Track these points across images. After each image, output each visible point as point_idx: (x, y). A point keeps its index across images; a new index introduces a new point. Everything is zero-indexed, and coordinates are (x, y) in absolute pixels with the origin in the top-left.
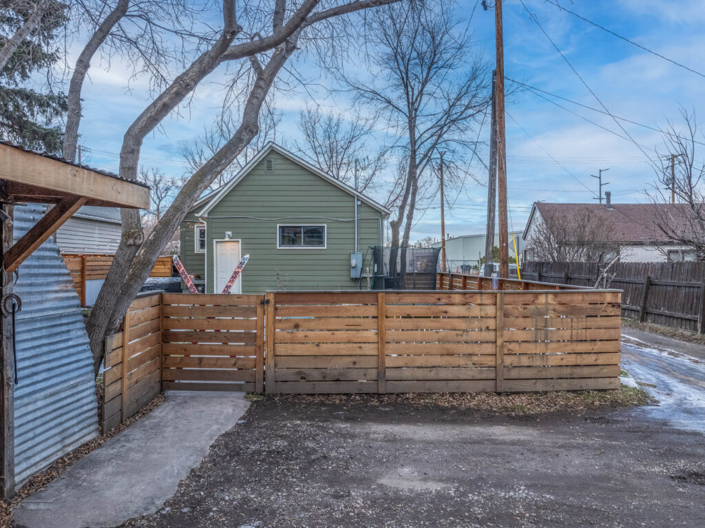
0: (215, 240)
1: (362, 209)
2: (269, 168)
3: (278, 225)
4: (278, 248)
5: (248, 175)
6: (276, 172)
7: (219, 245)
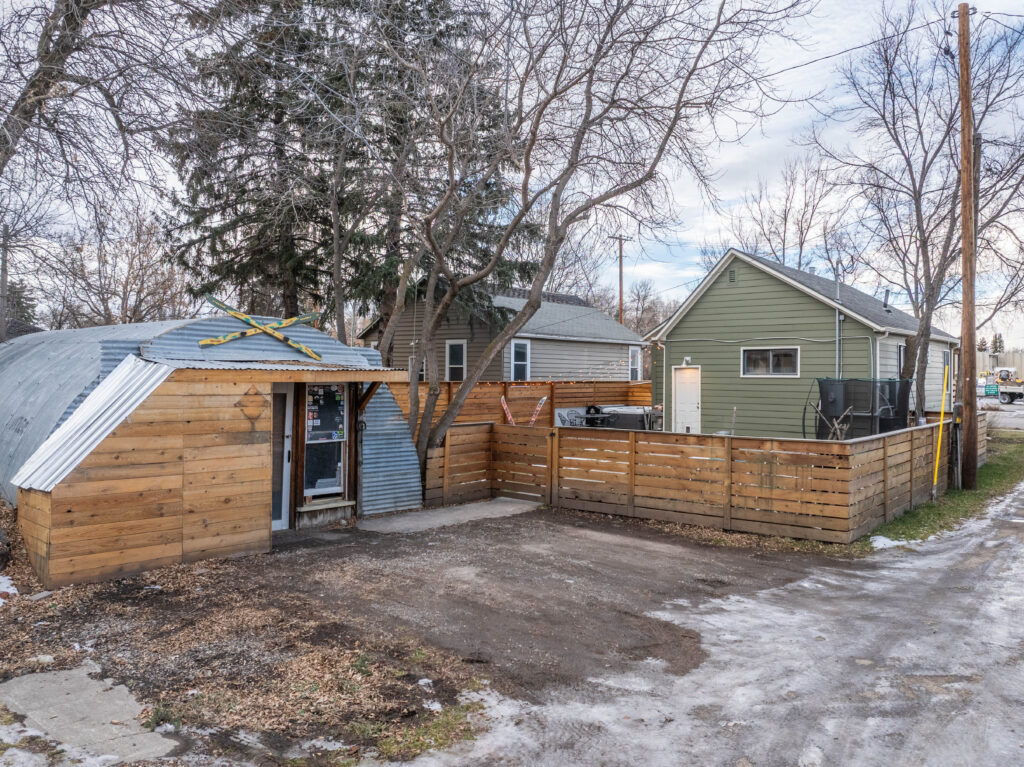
0: (673, 367)
1: (847, 326)
2: (732, 280)
3: (742, 349)
4: (742, 376)
5: (708, 289)
6: (741, 284)
7: (678, 372)
